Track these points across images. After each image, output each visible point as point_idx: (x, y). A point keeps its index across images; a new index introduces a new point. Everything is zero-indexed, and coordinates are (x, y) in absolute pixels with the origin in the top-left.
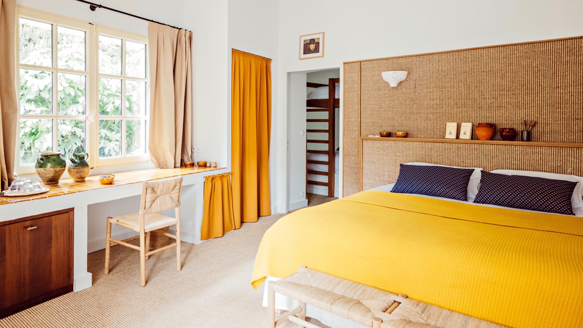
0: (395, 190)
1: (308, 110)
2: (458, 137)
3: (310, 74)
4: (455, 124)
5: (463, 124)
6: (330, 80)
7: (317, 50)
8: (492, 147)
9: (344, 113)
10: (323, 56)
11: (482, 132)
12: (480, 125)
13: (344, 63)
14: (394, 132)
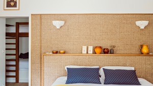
0: (67, 83)
1: (6, 38)
2: (87, 53)
3: (8, 19)
4: (86, 47)
5: (89, 47)
6: (16, 23)
7: (15, 6)
8: (102, 57)
9: (32, 41)
10: (19, 10)
11: (98, 50)
12: (96, 47)
13: (32, 15)
14: (58, 51)
